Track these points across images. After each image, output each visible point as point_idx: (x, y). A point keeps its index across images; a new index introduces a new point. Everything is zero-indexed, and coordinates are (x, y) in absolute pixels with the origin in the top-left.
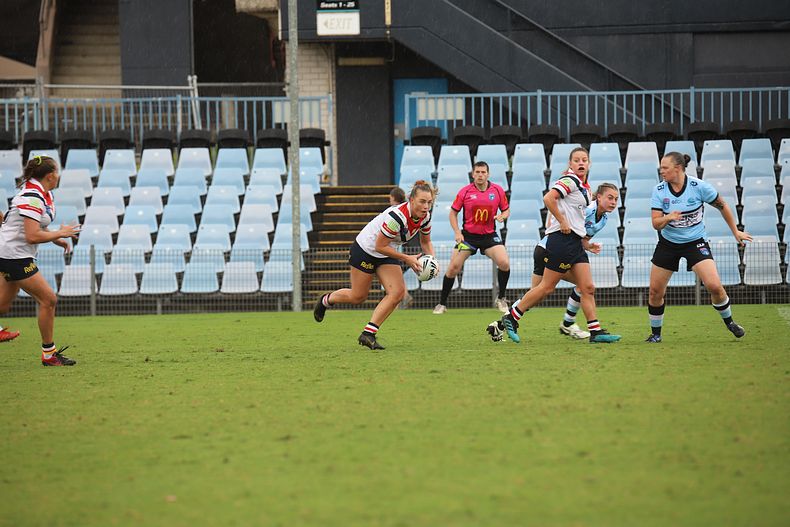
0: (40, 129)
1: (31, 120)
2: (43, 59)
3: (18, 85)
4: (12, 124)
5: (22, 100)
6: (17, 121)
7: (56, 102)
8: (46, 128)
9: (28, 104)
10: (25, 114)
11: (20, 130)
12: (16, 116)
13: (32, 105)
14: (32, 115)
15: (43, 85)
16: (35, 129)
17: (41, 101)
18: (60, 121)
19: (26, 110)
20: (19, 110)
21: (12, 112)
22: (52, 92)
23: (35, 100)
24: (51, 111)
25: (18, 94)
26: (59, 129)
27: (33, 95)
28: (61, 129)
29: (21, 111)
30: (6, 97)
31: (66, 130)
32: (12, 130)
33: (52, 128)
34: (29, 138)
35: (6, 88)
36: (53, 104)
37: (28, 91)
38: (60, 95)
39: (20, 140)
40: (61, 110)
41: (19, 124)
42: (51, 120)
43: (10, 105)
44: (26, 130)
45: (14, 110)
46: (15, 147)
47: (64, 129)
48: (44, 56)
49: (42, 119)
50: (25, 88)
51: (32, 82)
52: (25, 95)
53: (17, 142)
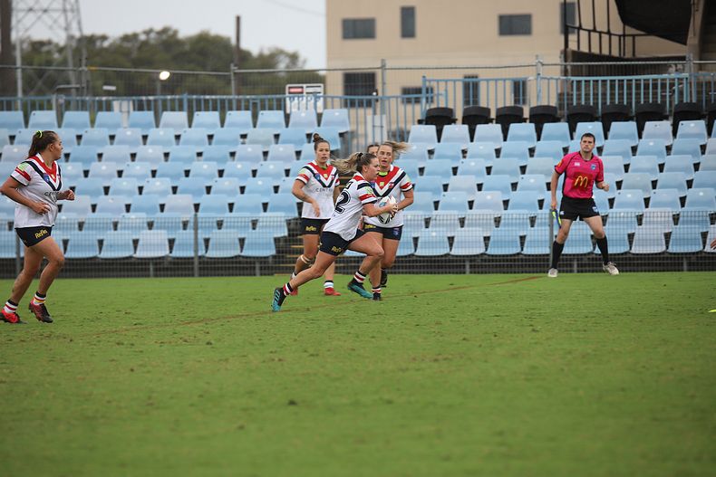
0: (689, 101)
1: (681, 93)
2: (693, 39)
3: (670, 62)
4: (663, 97)
5: (673, 76)
6: (668, 94)
7: (704, 76)
8: (694, 101)
9: (678, 79)
10: (675, 88)
11: (671, 102)
12: (668, 90)
13: (682, 79)
14: (682, 88)
15: (694, 61)
16: (685, 101)
17: (690, 75)
18: (707, 94)
19: (676, 85)
20: (670, 84)
21: (664, 86)
22: (701, 67)
23: (685, 75)
24: (699, 85)
25: (670, 69)
26: (706, 100)
27: (683, 70)
28: (708, 101)
29: (672, 85)
30: (659, 73)
31: (713, 101)
32: (664, 102)
33: (699, 100)
34: (679, 110)
35: (658, 65)
36: (701, 78)
37: (680, 67)
38: (708, 70)
39: (670, 111)
40: (708, 83)
41: (670, 96)
42: (699, 93)
43: (663, 80)
44: (676, 103)
45: (666, 84)
46: (666, 118)
47: (711, 100)
48: (694, 35)
49: (691, 92)
50: (676, 65)
51: (683, 58)
52: (677, 70)
53: (668, 113)
